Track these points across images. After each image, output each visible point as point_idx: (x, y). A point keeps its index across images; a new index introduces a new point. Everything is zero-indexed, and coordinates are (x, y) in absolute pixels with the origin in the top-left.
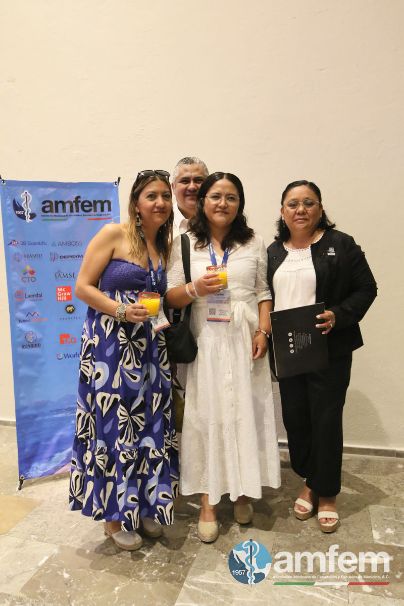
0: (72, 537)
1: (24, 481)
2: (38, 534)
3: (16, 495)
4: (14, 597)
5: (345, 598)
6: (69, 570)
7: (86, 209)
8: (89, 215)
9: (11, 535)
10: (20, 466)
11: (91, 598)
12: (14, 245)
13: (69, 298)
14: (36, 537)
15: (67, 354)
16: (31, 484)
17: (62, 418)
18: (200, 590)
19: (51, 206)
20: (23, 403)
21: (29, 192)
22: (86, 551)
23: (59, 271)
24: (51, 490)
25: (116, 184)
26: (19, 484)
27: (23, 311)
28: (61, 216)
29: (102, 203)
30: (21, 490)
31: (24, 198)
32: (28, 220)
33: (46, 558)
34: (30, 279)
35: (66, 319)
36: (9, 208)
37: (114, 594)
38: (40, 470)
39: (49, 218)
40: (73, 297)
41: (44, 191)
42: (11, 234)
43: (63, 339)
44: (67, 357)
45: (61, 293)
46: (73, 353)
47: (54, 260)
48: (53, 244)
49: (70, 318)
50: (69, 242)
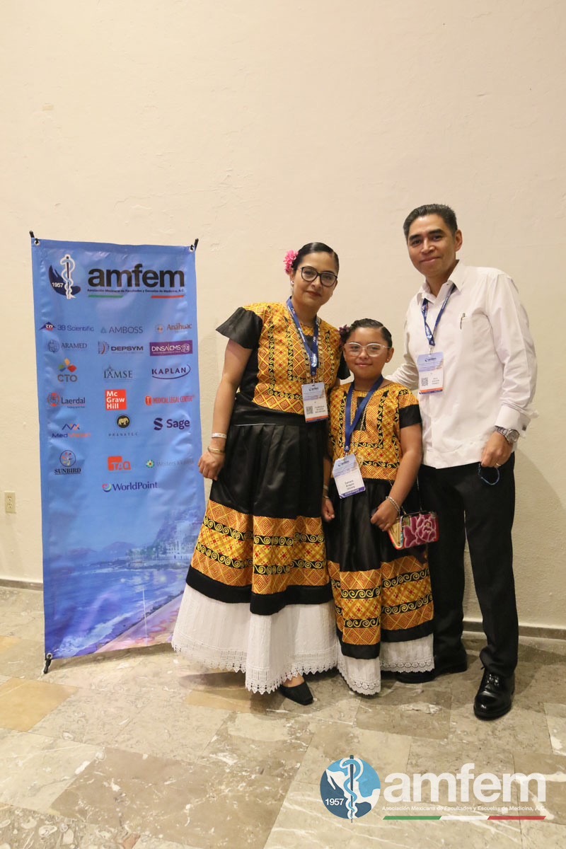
0: (122, 736)
1: (52, 661)
2: (73, 732)
3: (42, 680)
4: (42, 815)
5: (517, 827)
6: (119, 780)
7: (150, 282)
8: (153, 291)
9: (36, 732)
10: (46, 640)
11: (152, 819)
12: (48, 329)
13: (122, 406)
14: (71, 736)
15: (117, 485)
16: (62, 666)
17: (108, 575)
18: (307, 811)
19: (101, 277)
20: (55, 550)
21: (72, 257)
22: (142, 755)
23: (110, 368)
24: (90, 674)
25: (192, 249)
26: (45, 665)
28: (115, 291)
29: (172, 275)
30: (48, 674)
31: (64, 265)
32: (69, 296)
33: (86, 764)
34: (69, 377)
35: (118, 435)
36: (43, 278)
37: (185, 814)
38: (76, 647)
39: (98, 293)
40: (128, 405)
41: (93, 255)
42: (45, 314)
43: (113, 463)
44: (117, 489)
45: (111, 399)
46: (125, 483)
47: (103, 352)
48: (102, 330)
49: (123, 434)
50: (125, 329)
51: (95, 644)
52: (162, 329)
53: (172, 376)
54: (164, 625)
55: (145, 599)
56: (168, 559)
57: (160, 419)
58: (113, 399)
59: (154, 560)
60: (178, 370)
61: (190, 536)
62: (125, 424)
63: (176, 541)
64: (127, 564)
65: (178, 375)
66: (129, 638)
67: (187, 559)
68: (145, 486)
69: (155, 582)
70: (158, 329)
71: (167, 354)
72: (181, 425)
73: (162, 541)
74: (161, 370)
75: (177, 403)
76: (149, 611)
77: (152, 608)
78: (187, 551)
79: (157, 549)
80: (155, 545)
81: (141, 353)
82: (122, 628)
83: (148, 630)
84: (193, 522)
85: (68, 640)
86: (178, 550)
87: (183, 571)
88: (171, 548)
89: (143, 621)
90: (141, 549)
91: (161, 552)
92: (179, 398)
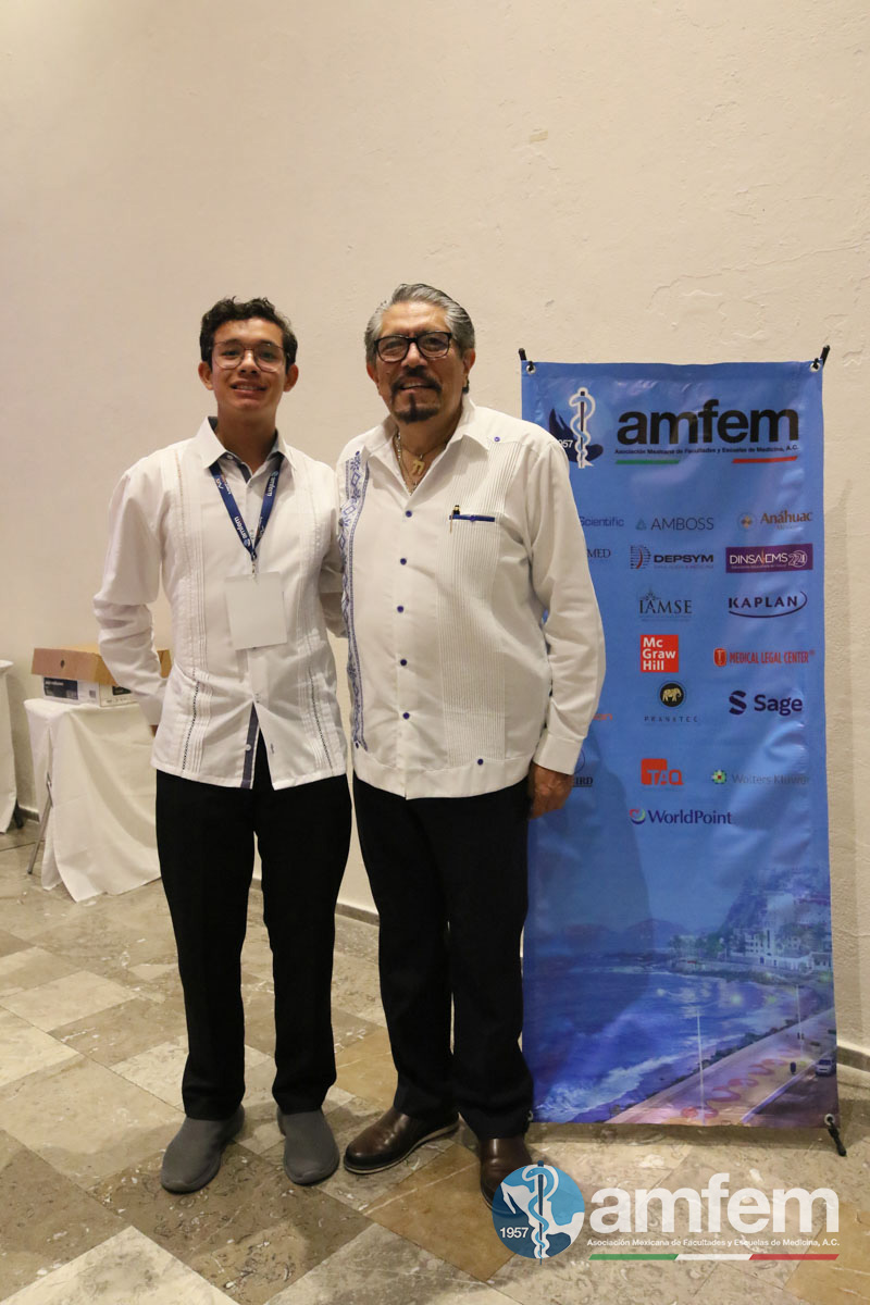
7: (732, 432)
8: (737, 451)
13: (671, 665)
15: (657, 813)
17: (634, 979)
19: (641, 427)
20: (542, 924)
21: (590, 392)
23: (651, 594)
25: (816, 366)
28: (666, 452)
29: (774, 418)
31: (576, 407)
32: (583, 463)
35: (660, 719)
39: (635, 457)
40: (681, 664)
41: (628, 387)
43: (649, 771)
44: (657, 819)
45: (651, 653)
46: (672, 811)
47: (640, 565)
48: (639, 523)
49: (671, 719)
50: (680, 521)
51: (607, 1105)
52: (750, 522)
53: (770, 612)
54: (736, 1089)
55: (702, 1034)
56: (748, 962)
57: (742, 694)
58: (655, 653)
59: (721, 961)
60: (779, 601)
61: (794, 925)
62: (674, 699)
63: (765, 931)
64: (671, 962)
65: (780, 609)
66: (669, 1105)
67: (787, 968)
68: (708, 819)
69: (721, 1004)
71: (759, 569)
73: (737, 926)
74: (746, 600)
75: (777, 664)
78: (787, 953)
79: (727, 940)
80: (724, 932)
81: (708, 566)
83: (706, 1094)
84: (803, 897)
85: (560, 1090)
86: (769, 946)
87: (777, 991)
88: (755, 941)
89: (697, 1075)
90: (697, 937)
91: (735, 948)
92: (782, 654)
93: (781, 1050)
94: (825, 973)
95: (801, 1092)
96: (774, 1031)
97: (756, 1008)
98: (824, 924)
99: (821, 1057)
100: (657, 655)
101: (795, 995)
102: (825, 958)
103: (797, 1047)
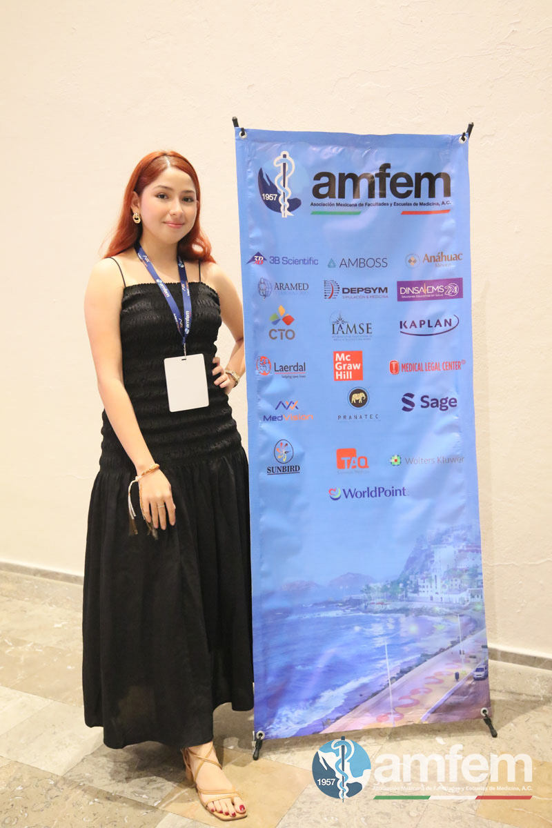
7: (401, 190)
8: (405, 204)
12: (258, 263)
13: (358, 375)
15: (350, 490)
17: (337, 621)
19: (330, 184)
21: (290, 156)
23: (340, 319)
25: (463, 139)
26: (254, 748)
27: (269, 398)
28: (351, 205)
29: (432, 178)
31: (280, 167)
32: (285, 213)
34: (284, 333)
35: (350, 417)
36: (250, 187)
39: (326, 209)
40: (365, 374)
41: (320, 152)
42: (254, 241)
43: (343, 459)
44: (350, 496)
45: (342, 365)
46: (362, 488)
47: (331, 296)
48: (330, 263)
49: (358, 417)
50: (362, 261)
51: (322, 719)
52: (415, 261)
53: (429, 331)
54: (416, 697)
55: (389, 658)
56: (421, 601)
57: (411, 396)
58: (344, 365)
59: (401, 601)
61: (455, 569)
62: (360, 401)
63: (433, 575)
64: (363, 605)
65: (438, 329)
66: (367, 714)
67: (450, 602)
68: (388, 493)
69: (403, 634)
70: (410, 261)
71: (422, 298)
72: (441, 404)
73: (412, 573)
74: (413, 322)
75: (436, 372)
76: (396, 676)
77: (399, 672)
78: (450, 591)
79: (405, 585)
80: (402, 579)
81: (383, 297)
82: (358, 699)
83: (394, 703)
84: (461, 548)
85: (284, 712)
86: (436, 588)
87: (444, 620)
88: (425, 584)
89: (386, 689)
90: (383, 584)
91: (411, 590)
92: (441, 364)
93: (448, 664)
94: (479, 603)
95: (464, 694)
96: (442, 650)
97: (429, 635)
98: (478, 567)
99: (477, 666)
100: (346, 367)
101: (457, 622)
102: (477, 593)
103: (459, 661)
